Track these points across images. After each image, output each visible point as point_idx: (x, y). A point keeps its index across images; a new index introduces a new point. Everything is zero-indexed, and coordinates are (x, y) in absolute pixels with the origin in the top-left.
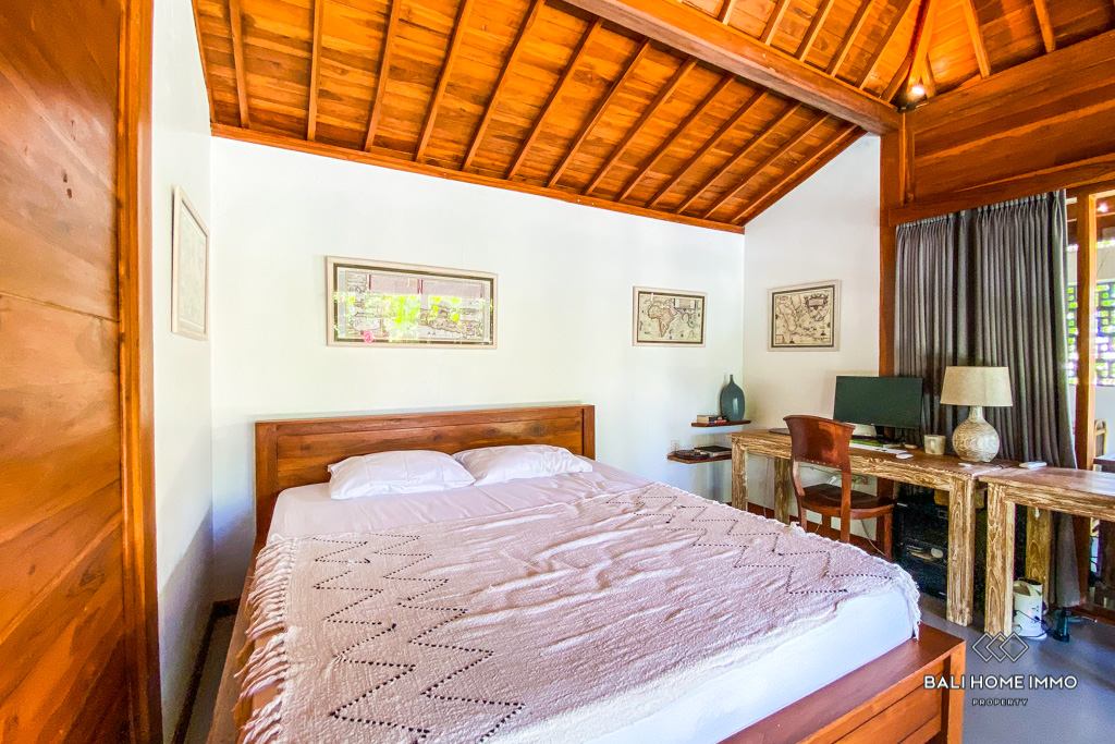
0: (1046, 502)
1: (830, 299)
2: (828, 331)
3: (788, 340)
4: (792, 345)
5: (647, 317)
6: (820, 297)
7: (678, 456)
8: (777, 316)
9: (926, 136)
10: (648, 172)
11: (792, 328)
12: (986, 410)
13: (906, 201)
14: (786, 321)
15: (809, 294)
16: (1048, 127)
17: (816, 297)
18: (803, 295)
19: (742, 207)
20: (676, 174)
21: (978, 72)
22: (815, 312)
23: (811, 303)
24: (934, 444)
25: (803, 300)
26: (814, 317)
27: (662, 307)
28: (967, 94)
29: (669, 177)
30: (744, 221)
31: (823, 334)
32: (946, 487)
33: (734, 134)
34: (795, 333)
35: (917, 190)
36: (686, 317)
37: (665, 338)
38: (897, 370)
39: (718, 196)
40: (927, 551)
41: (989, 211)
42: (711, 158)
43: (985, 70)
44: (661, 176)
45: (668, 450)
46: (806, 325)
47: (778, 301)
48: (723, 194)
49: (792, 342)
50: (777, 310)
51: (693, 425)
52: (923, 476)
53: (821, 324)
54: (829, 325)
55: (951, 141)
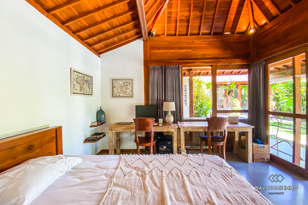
0: (190, 130)
1: (131, 83)
2: (131, 93)
3: (118, 95)
4: (119, 96)
5: (76, 82)
6: (128, 83)
7: (87, 140)
8: (114, 87)
9: (153, 45)
10: (82, 19)
11: (119, 91)
12: (171, 112)
13: (149, 60)
14: (117, 89)
15: (125, 81)
16: (176, 52)
17: (127, 82)
18: (122, 81)
19: (102, 48)
20: (91, 26)
21: (164, 34)
22: (127, 87)
23: (125, 84)
24: (161, 121)
25: (123, 83)
26: (126, 88)
27: (81, 79)
28: (162, 38)
29: (88, 25)
30: (100, 53)
31: (129, 93)
32: (173, 131)
33: (115, 21)
34: (120, 93)
35: (152, 58)
36: (88, 84)
37: (82, 93)
38: (150, 103)
39: (98, 41)
40: (163, 148)
41: (168, 67)
42: (104, 26)
43: (166, 35)
44: (86, 24)
45: (83, 139)
46: (124, 90)
47: (114, 82)
48: (100, 41)
49: (119, 95)
50: (114, 85)
51: (91, 127)
52: (168, 129)
53: (128, 90)
54: (131, 91)
55: (159, 48)
